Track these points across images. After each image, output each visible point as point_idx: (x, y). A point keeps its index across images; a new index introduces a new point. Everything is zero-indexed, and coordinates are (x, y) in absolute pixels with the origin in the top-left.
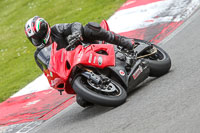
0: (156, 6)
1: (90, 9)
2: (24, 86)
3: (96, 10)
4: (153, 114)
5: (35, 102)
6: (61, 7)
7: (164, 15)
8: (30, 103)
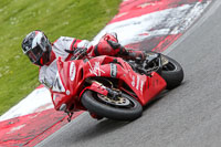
0: (151, 17)
1: (78, 23)
2: (7, 110)
3: (85, 23)
4: (149, 138)
5: (19, 128)
6: (46, 21)
7: (159, 27)
8: (14, 129)
